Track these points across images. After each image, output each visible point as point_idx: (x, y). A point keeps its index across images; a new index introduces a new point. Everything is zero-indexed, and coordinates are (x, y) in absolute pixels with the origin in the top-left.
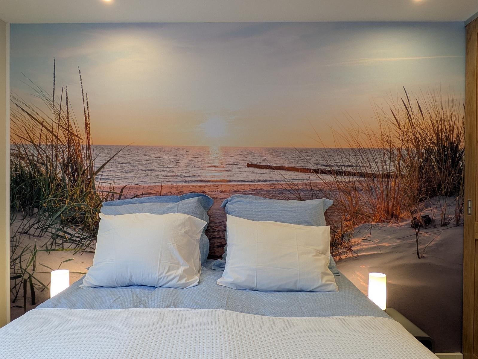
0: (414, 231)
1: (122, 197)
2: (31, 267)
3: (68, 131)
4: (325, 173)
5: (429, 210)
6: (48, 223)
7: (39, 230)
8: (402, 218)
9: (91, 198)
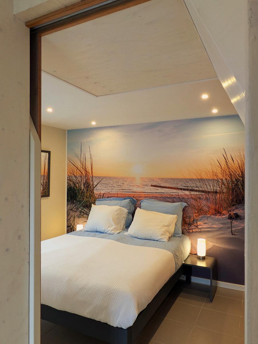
0: (230, 221)
1: (104, 197)
2: (73, 223)
3: (85, 170)
4: (185, 190)
5: (237, 211)
6: (79, 207)
7: (76, 209)
8: (223, 214)
9: (93, 198)
